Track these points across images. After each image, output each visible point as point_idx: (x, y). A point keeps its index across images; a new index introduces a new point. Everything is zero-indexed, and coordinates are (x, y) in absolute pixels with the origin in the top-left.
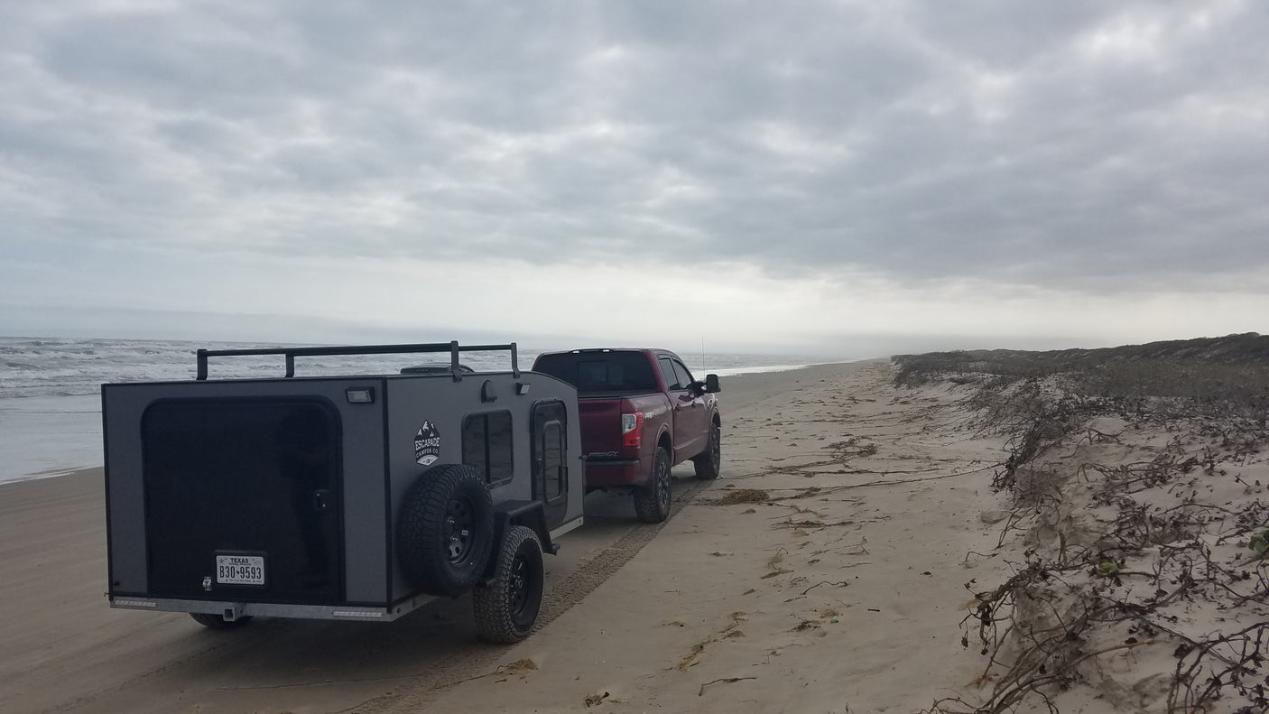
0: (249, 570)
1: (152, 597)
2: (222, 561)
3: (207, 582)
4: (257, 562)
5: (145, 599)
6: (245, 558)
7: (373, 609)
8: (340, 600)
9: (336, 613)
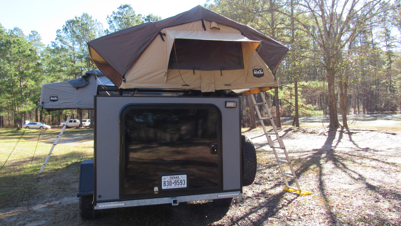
0: (179, 181)
1: (121, 201)
2: (165, 179)
3: (156, 189)
4: (184, 178)
5: (117, 202)
6: (177, 176)
7: (235, 192)
8: (221, 190)
9: (219, 196)
